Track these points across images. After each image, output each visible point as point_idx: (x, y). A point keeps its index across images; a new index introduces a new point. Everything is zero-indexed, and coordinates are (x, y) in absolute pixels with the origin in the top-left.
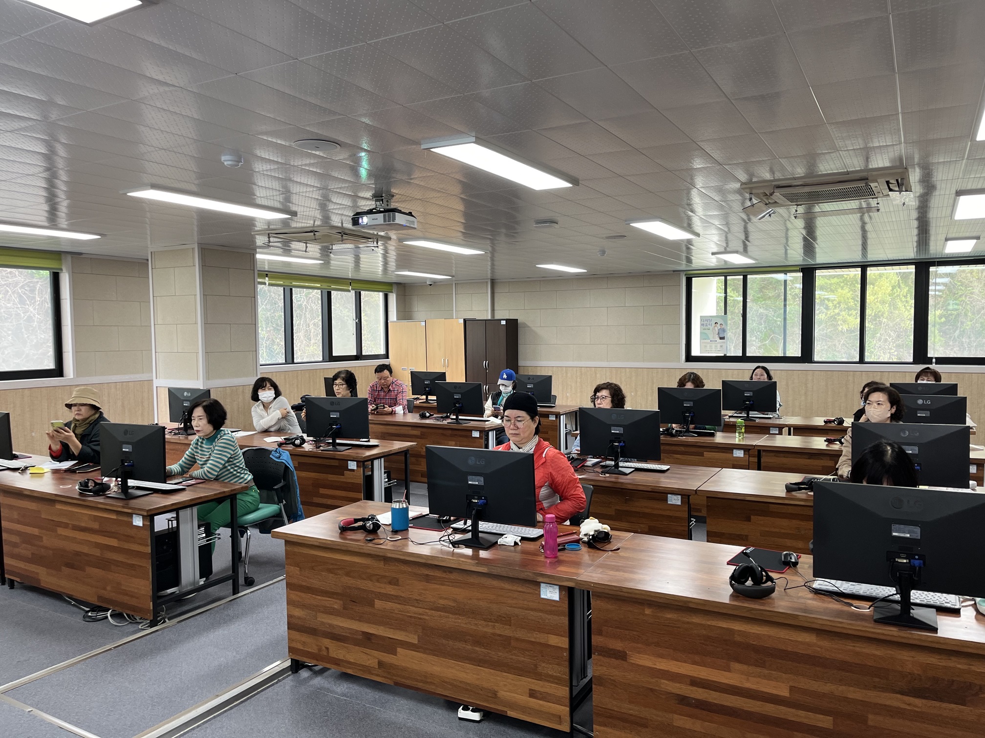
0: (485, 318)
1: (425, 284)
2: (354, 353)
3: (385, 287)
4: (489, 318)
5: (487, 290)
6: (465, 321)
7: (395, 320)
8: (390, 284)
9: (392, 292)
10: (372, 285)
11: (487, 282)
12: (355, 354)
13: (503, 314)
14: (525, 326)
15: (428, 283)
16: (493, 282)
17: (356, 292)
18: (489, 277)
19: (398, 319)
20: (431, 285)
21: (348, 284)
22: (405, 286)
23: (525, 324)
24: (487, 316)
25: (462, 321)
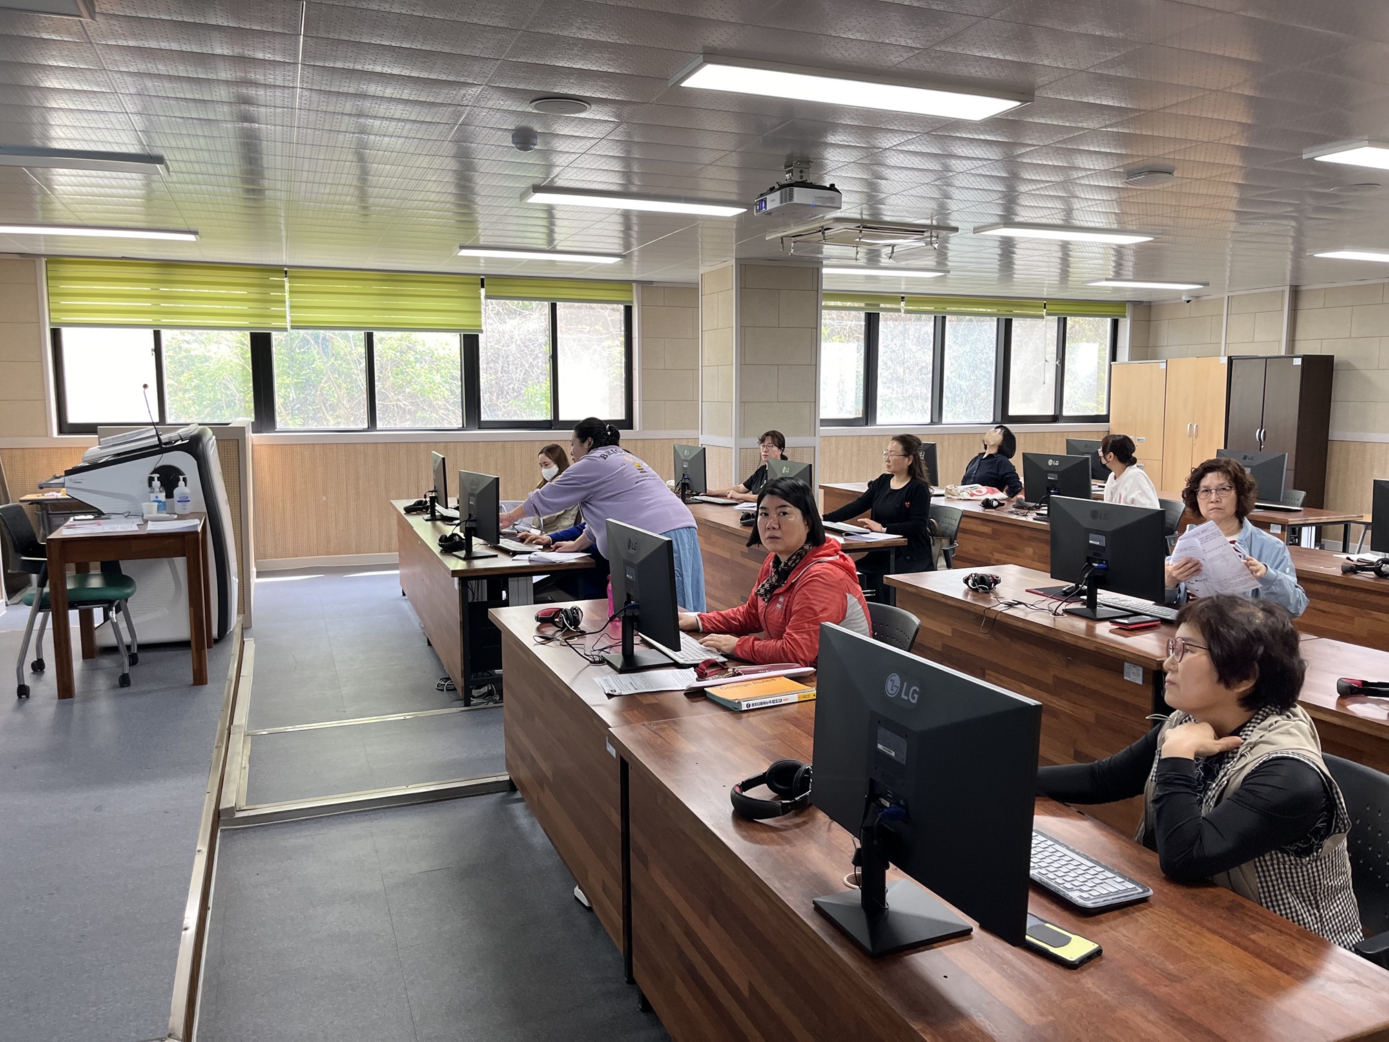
0: (1276, 355)
1: (1179, 301)
2: (1051, 412)
3: (1112, 309)
4: (1283, 354)
5: (1282, 305)
6: (1230, 360)
7: (1127, 360)
8: (1122, 304)
9: (1125, 316)
10: (1090, 307)
11: (1283, 292)
12: (1053, 414)
13: (1311, 345)
14: (1349, 367)
15: (1184, 298)
16: (1295, 292)
17: (1059, 318)
18: (1288, 282)
19: (1134, 356)
20: (1188, 302)
21: (1041, 307)
22: (1150, 306)
23: (1349, 363)
24: (1279, 351)
25: (1226, 358)
